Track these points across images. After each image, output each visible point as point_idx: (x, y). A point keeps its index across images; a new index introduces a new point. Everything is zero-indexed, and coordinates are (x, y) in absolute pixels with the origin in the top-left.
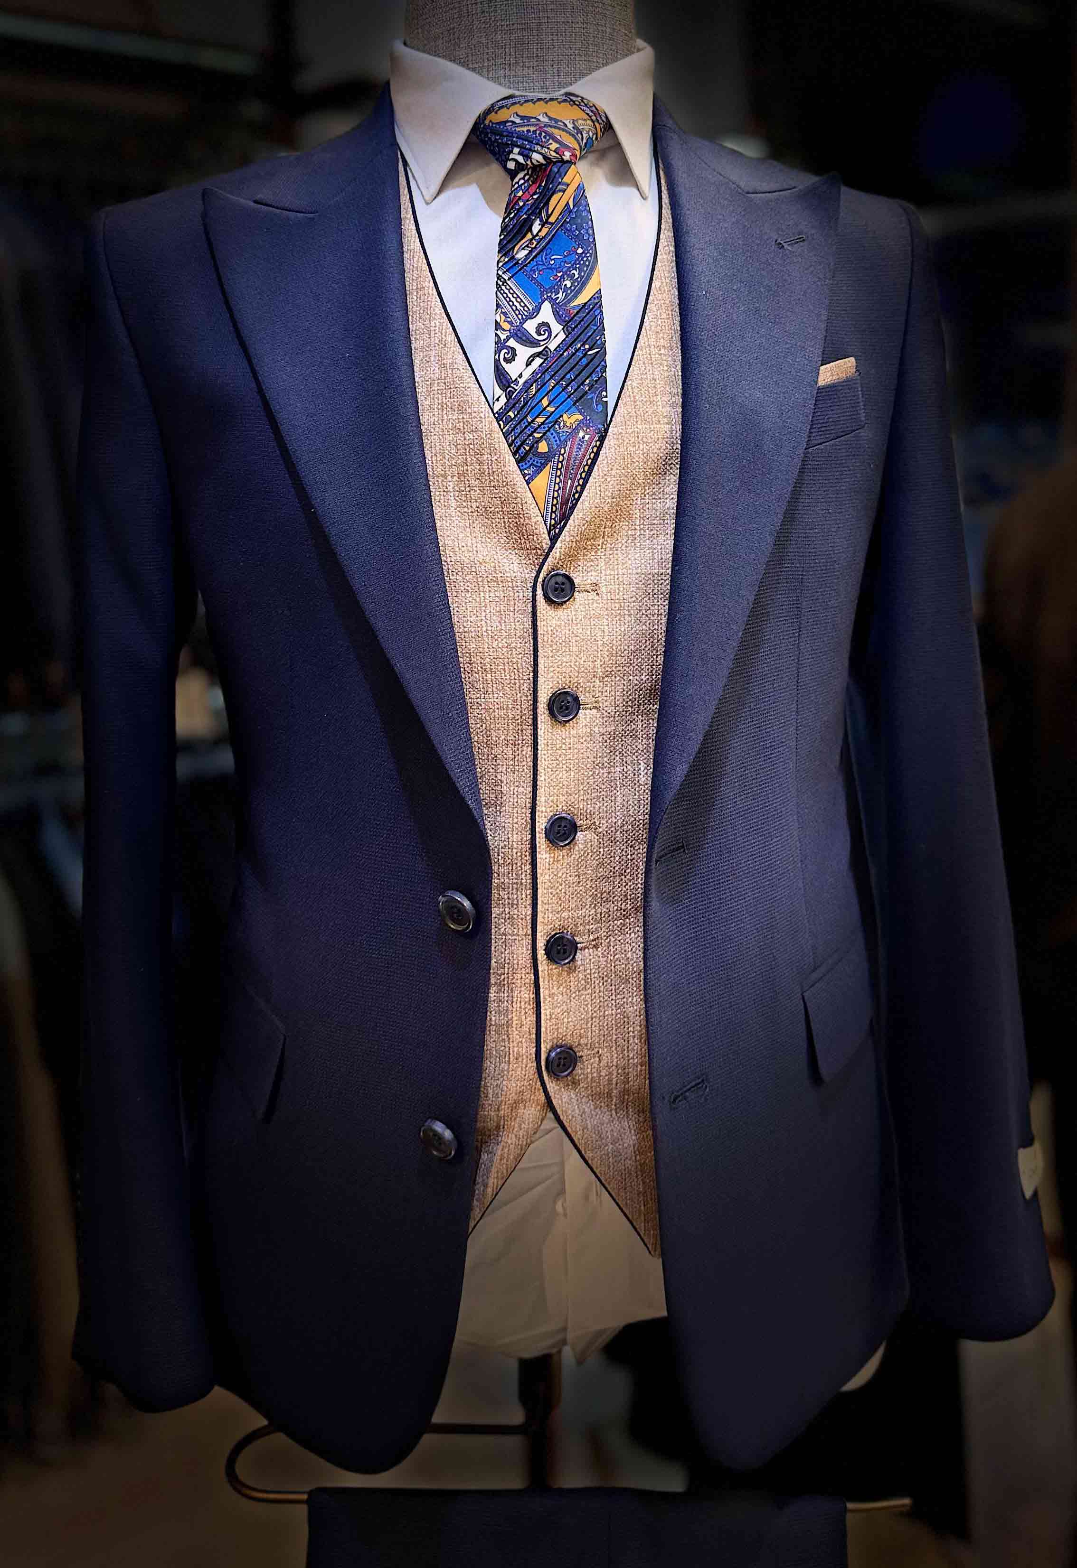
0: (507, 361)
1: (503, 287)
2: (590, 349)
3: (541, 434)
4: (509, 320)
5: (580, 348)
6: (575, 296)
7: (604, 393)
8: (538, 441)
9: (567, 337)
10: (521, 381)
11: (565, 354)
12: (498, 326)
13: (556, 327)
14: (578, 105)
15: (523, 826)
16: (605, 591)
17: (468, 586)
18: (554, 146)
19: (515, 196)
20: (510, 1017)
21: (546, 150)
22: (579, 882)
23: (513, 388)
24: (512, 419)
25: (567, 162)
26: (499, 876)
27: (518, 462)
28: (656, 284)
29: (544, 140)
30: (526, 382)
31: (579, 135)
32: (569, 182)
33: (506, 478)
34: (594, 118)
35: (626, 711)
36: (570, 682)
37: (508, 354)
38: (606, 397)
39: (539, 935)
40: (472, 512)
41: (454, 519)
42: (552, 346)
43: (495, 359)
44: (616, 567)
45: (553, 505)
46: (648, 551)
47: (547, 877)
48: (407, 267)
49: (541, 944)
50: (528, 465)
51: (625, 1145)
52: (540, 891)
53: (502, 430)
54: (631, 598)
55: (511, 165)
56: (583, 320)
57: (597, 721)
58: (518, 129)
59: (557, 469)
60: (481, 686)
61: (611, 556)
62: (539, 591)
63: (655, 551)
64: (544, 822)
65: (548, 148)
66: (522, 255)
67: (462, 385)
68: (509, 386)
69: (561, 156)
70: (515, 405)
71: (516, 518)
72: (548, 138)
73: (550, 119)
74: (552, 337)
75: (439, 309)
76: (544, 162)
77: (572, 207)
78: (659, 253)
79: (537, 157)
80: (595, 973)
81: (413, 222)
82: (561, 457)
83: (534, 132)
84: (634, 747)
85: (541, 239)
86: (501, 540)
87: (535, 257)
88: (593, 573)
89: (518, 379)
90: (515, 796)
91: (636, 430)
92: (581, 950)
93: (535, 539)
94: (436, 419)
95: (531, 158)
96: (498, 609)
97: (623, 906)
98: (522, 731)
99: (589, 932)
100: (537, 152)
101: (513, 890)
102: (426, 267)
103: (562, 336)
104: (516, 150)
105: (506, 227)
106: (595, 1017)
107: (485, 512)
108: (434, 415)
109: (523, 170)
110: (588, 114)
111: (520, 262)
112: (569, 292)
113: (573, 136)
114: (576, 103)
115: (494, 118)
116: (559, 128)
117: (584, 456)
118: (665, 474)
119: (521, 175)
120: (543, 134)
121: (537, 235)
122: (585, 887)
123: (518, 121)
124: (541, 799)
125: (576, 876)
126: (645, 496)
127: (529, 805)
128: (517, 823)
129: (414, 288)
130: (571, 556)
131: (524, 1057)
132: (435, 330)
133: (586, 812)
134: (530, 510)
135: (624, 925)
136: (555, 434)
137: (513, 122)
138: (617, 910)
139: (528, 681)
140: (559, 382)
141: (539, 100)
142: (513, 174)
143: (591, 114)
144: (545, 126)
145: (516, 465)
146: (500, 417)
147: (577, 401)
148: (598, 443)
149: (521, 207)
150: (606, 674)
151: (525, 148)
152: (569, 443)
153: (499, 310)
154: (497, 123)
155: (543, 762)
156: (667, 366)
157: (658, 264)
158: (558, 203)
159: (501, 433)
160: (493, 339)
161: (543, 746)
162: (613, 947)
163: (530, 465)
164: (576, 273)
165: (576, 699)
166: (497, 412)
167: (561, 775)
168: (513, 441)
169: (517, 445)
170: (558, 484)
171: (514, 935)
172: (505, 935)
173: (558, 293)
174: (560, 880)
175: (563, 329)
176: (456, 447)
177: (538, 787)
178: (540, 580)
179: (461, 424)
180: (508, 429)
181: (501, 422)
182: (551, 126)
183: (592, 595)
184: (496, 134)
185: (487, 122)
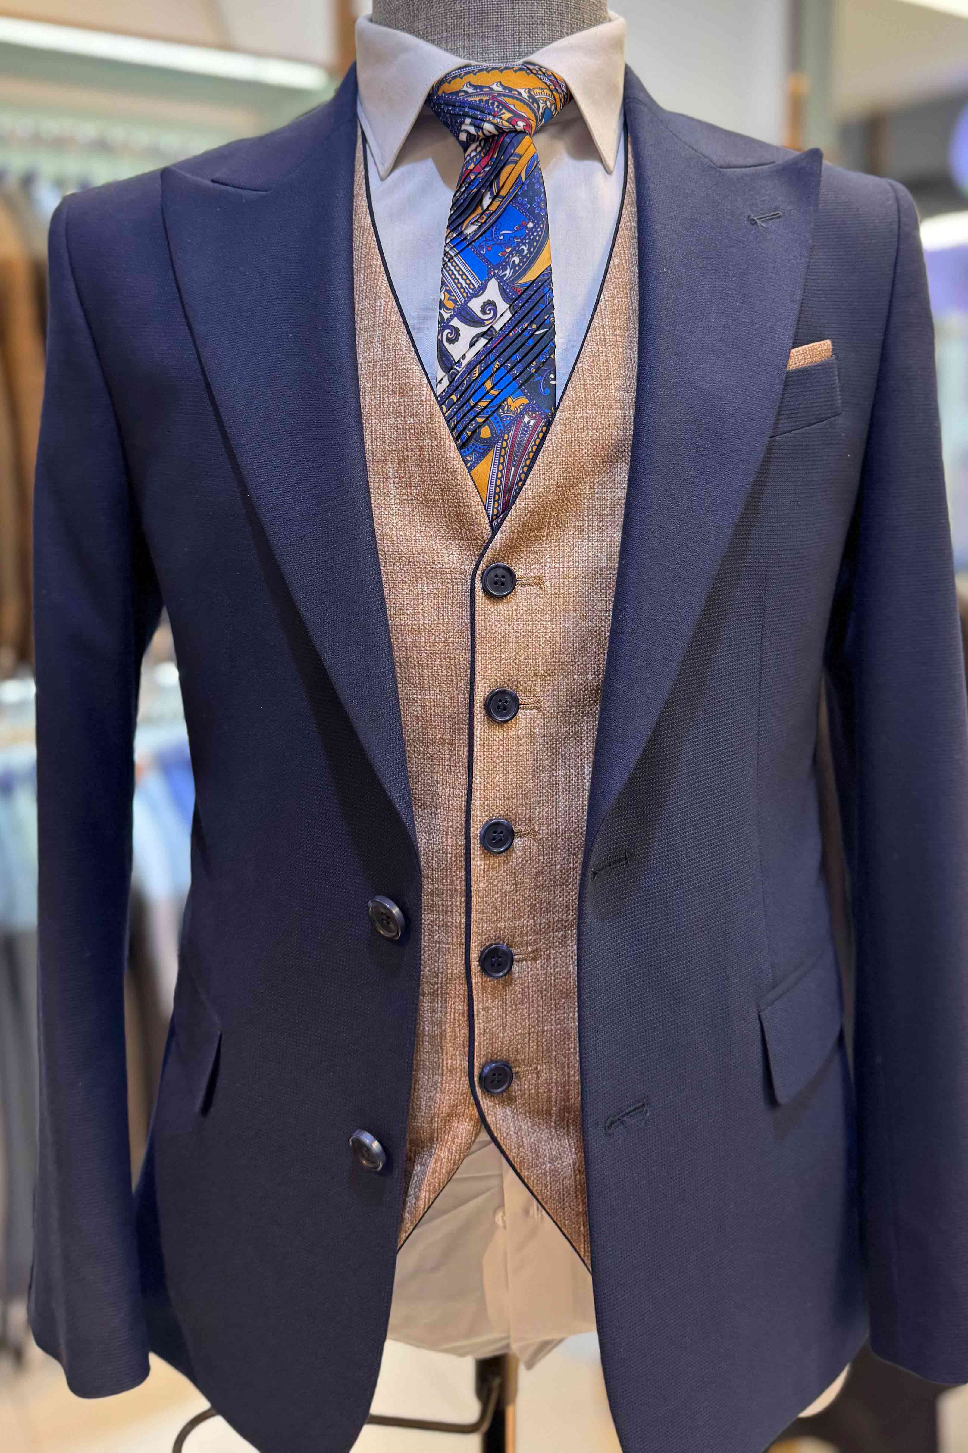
0: (451, 341)
1: (449, 264)
2: (538, 329)
3: (484, 419)
4: (454, 298)
5: (526, 328)
6: (524, 273)
7: (552, 376)
8: (480, 426)
9: (513, 316)
10: (464, 362)
11: (511, 334)
12: (442, 305)
13: (502, 306)
14: (534, 74)
15: (458, 830)
16: (549, 585)
17: (405, 577)
18: (507, 115)
19: (467, 169)
20: (443, 1028)
21: (498, 120)
22: (516, 891)
23: (456, 370)
24: (454, 403)
25: (521, 132)
26: (433, 881)
27: (460, 448)
28: (615, 261)
29: (496, 109)
30: (469, 363)
31: (535, 104)
32: (521, 153)
33: (446, 464)
34: (552, 87)
35: (570, 712)
36: (509, 680)
37: (451, 334)
38: (554, 379)
39: (473, 945)
40: (411, 500)
41: (393, 506)
42: (498, 326)
43: (438, 339)
44: (561, 560)
45: (495, 493)
46: (596, 544)
47: (482, 885)
48: (356, 244)
49: (474, 955)
50: (471, 450)
51: (564, 1164)
52: (474, 900)
53: (444, 414)
54: (577, 592)
55: (463, 137)
56: (530, 298)
57: (539, 722)
58: (470, 99)
59: (500, 455)
60: (417, 682)
61: (557, 548)
62: (478, 585)
63: (604, 543)
64: (478, 827)
65: (501, 118)
66: (471, 230)
67: (404, 367)
68: (452, 368)
69: (514, 126)
70: (457, 388)
71: (456, 506)
72: (501, 107)
73: (505, 88)
74: (499, 315)
75: (385, 287)
76: (496, 133)
77: (524, 180)
78: (620, 229)
79: (488, 127)
80: (533, 986)
81: (365, 198)
82: (504, 442)
83: (487, 101)
84: (579, 749)
85: (492, 214)
86: (441, 529)
87: (484, 232)
88: (537, 566)
89: (462, 360)
90: (450, 798)
91: (585, 414)
92: (517, 961)
93: (476, 529)
94: (378, 402)
95: (482, 129)
96: (436, 601)
97: (564, 917)
98: (459, 730)
99: (527, 943)
100: (489, 122)
101: (447, 896)
102: (374, 245)
103: (508, 315)
104: (468, 121)
105: (456, 201)
106: (533, 1032)
107: (426, 501)
108: (375, 398)
109: (474, 141)
110: (546, 83)
111: (469, 238)
112: (517, 268)
113: (528, 105)
114: (534, 71)
115: (447, 88)
116: (513, 97)
117: (529, 441)
118: (617, 462)
119: (473, 147)
120: (496, 104)
121: (488, 208)
122: (523, 896)
123: (471, 90)
124: (476, 802)
125: (513, 884)
126: (594, 485)
127: (464, 808)
128: (451, 827)
129: (362, 266)
130: (513, 547)
131: (458, 1070)
132: (380, 310)
133: (525, 817)
134: (470, 499)
135: (566, 937)
136: (498, 419)
137: (466, 92)
138: (558, 921)
139: (466, 678)
140: (504, 364)
141: (494, 69)
142: (465, 146)
143: (549, 83)
144: (499, 95)
145: (457, 451)
146: (442, 400)
147: (522, 384)
148: (544, 429)
149: (472, 181)
150: (549, 672)
151: (477, 119)
152: (513, 428)
153: (444, 288)
154: (451, 94)
155: (479, 764)
156: (622, 347)
157: (619, 240)
158: (509, 175)
159: (442, 417)
160: (438, 318)
161: (479, 747)
162: (554, 959)
163: (473, 452)
164: (525, 248)
165: (515, 699)
166: (440, 395)
167: (497, 778)
168: (455, 426)
169: (459, 430)
170: (501, 471)
171: (448, 944)
172: (439, 943)
173: (506, 269)
174: (496, 888)
175: (510, 307)
176: (396, 431)
177: (473, 790)
178: (479, 572)
179: (402, 407)
180: (450, 414)
181: (443, 406)
182: (504, 95)
183: (535, 589)
184: (448, 105)
185: (440, 93)
